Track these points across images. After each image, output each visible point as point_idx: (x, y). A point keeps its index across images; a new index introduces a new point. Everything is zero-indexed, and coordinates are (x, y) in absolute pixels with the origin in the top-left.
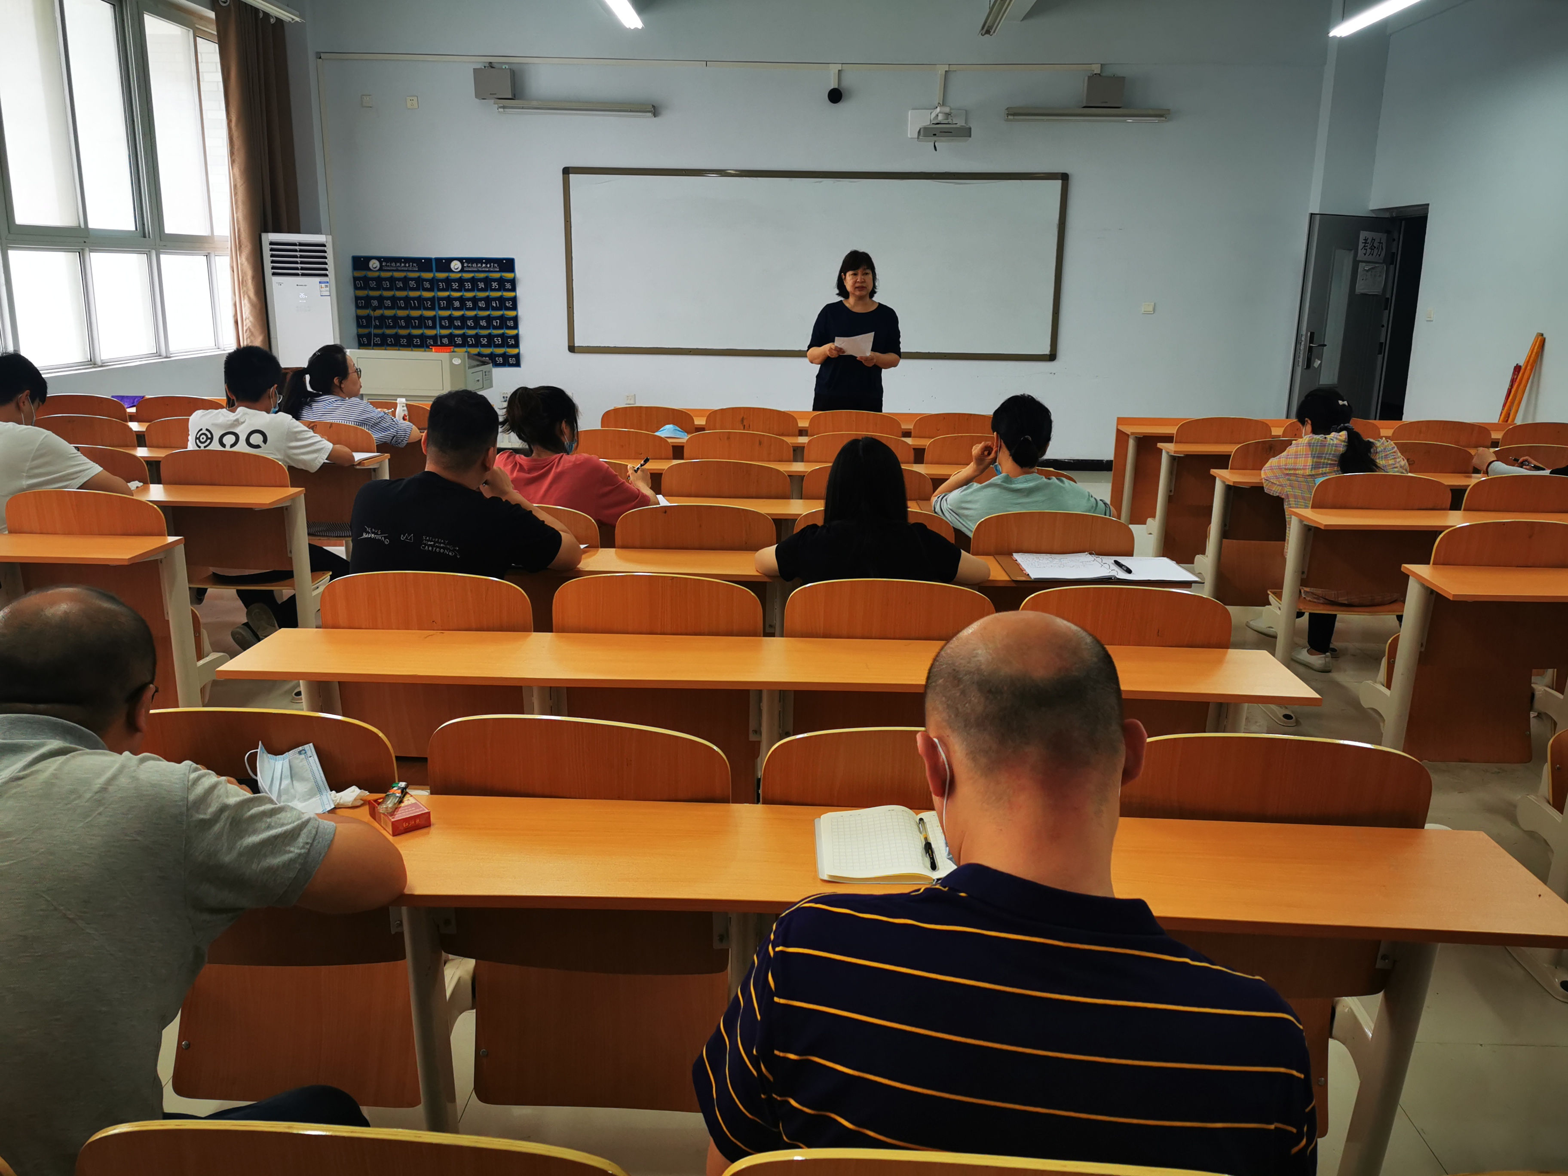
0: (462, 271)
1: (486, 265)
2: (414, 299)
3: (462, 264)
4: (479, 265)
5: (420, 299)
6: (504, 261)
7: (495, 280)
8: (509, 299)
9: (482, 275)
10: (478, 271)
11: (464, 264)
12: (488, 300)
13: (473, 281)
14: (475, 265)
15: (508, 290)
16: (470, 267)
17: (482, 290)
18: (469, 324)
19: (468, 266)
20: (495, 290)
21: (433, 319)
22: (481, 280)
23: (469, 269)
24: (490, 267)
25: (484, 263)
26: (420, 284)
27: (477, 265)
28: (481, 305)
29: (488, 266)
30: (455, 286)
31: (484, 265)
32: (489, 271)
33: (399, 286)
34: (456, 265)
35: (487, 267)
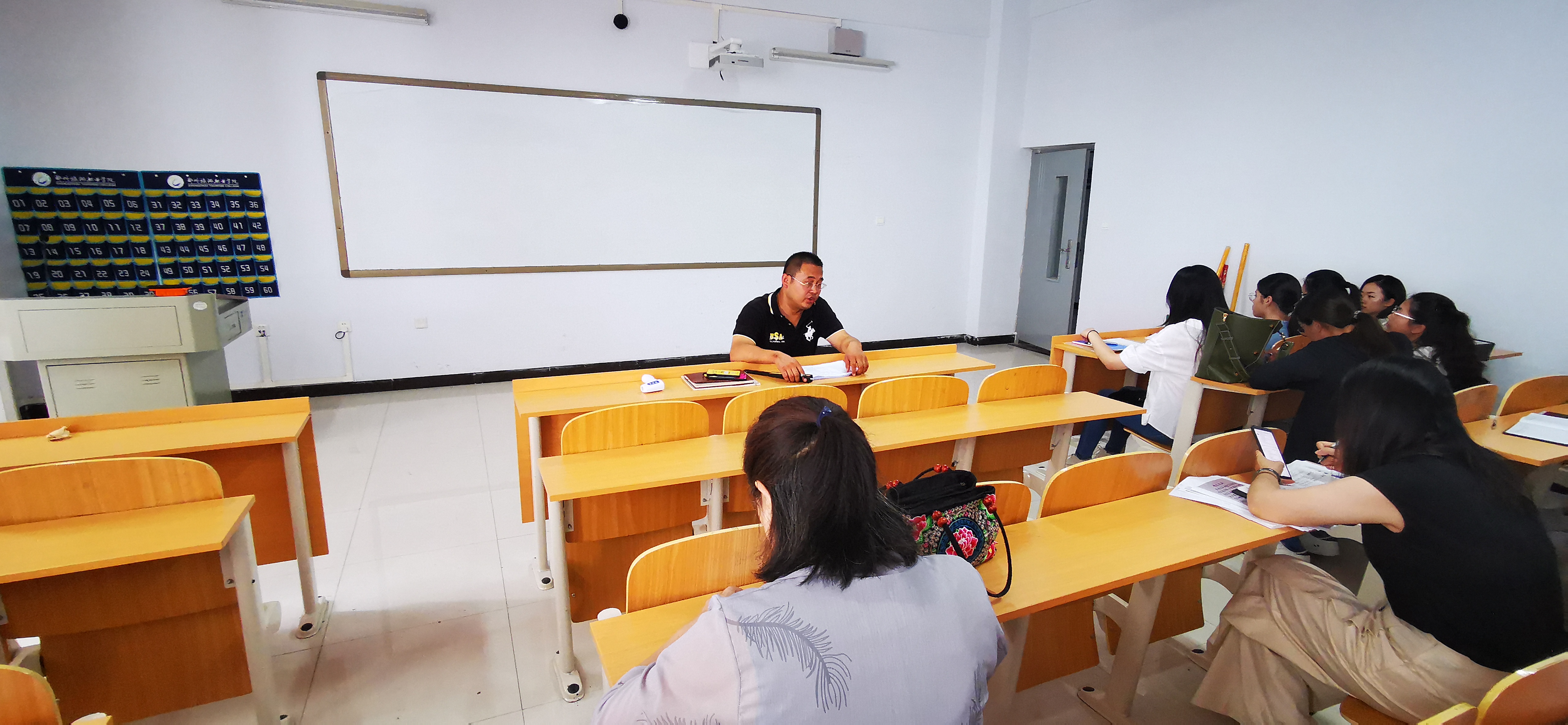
0: (186, 187)
1: (220, 180)
2: (113, 222)
3: (185, 179)
4: (210, 181)
5: (122, 221)
6: (246, 177)
7: (235, 198)
8: (256, 220)
9: (217, 193)
10: (209, 188)
11: (187, 179)
12: (225, 221)
13: (202, 199)
14: (203, 181)
15: (254, 210)
16: (196, 182)
17: (217, 210)
18: (203, 250)
19: (193, 182)
20: (235, 209)
21: (148, 245)
22: (214, 198)
23: (196, 186)
24: (226, 182)
25: (217, 178)
26: (120, 203)
27: (207, 181)
28: (217, 228)
29: (224, 181)
30: (177, 205)
31: (217, 181)
32: (225, 188)
33: (87, 206)
34: (175, 181)
35: (222, 183)
